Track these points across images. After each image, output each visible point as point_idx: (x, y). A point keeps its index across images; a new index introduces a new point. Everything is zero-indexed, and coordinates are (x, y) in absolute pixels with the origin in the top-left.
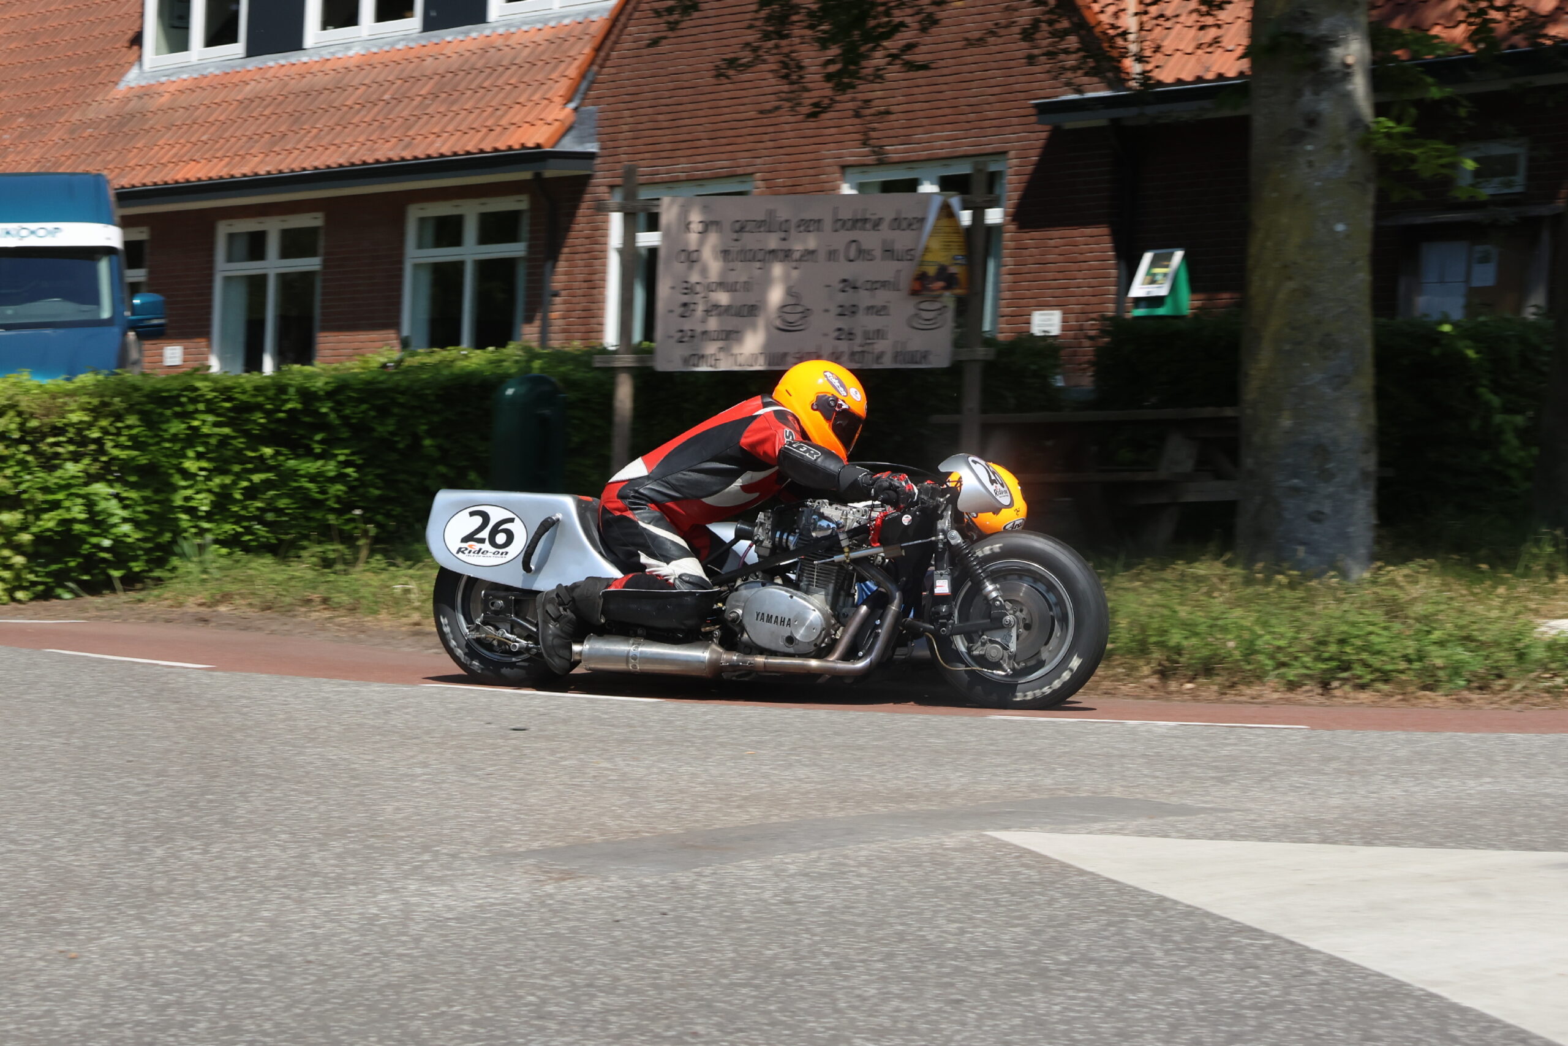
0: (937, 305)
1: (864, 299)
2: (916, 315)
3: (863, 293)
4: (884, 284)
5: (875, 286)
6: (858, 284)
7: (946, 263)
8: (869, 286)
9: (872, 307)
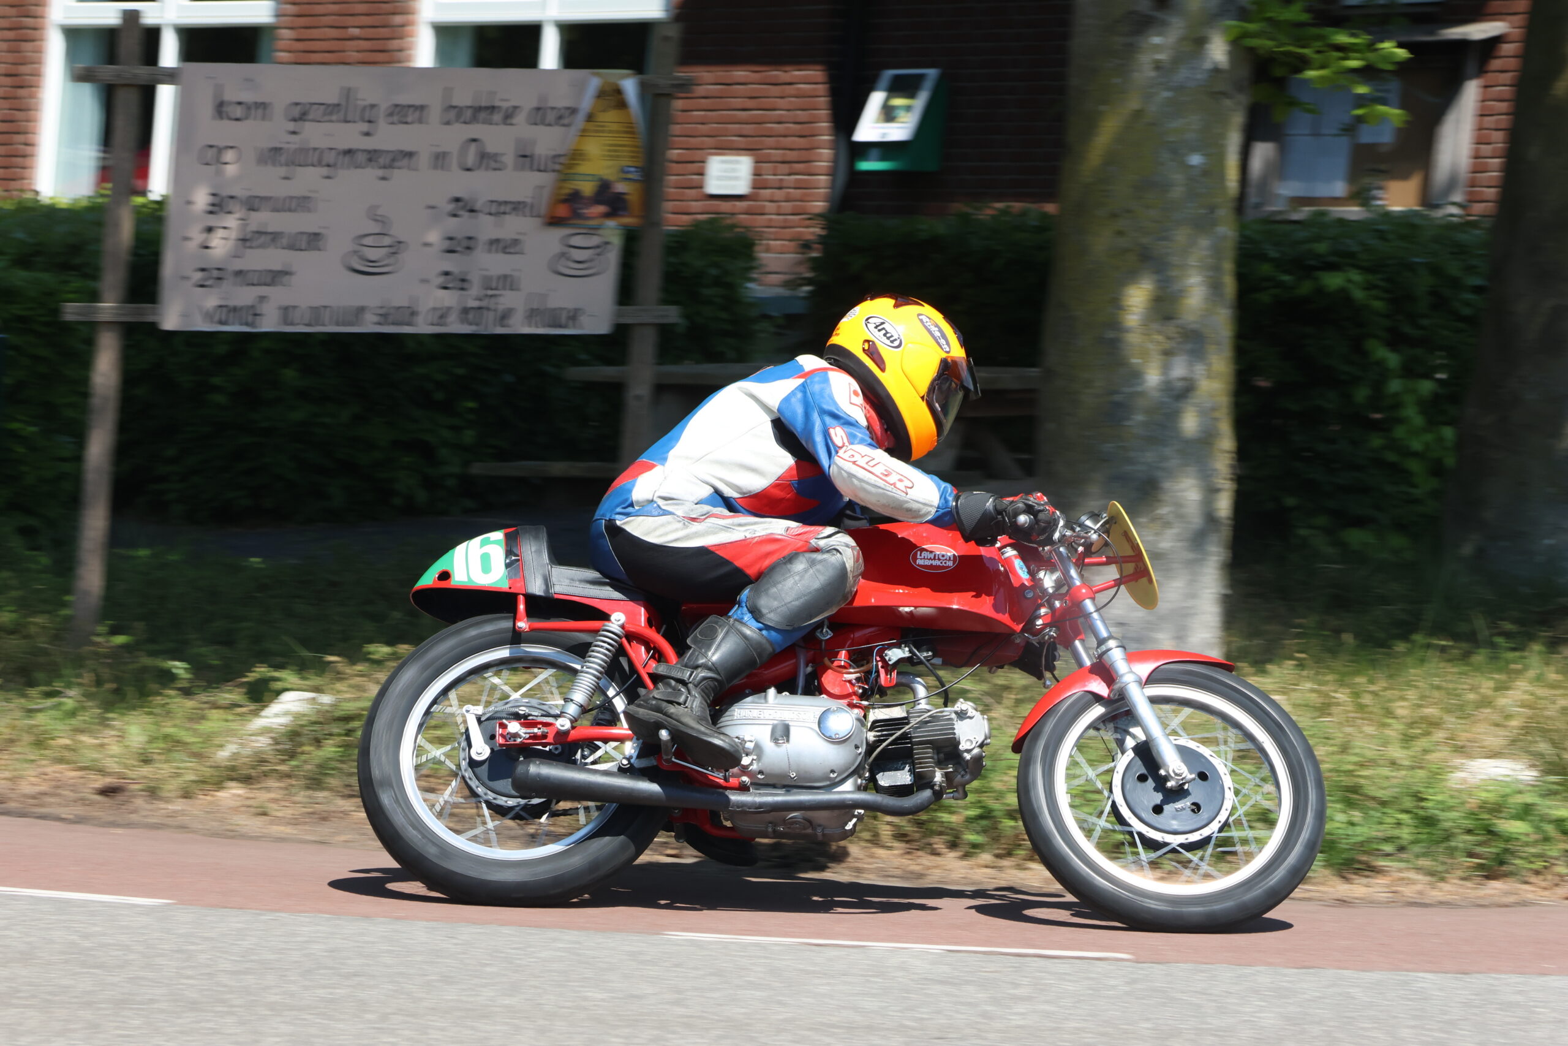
0: (594, 241)
1: (486, 228)
2: (563, 255)
3: (485, 220)
4: (517, 207)
5: (502, 209)
6: (478, 206)
7: (611, 178)
8: (494, 209)
9: (497, 241)
